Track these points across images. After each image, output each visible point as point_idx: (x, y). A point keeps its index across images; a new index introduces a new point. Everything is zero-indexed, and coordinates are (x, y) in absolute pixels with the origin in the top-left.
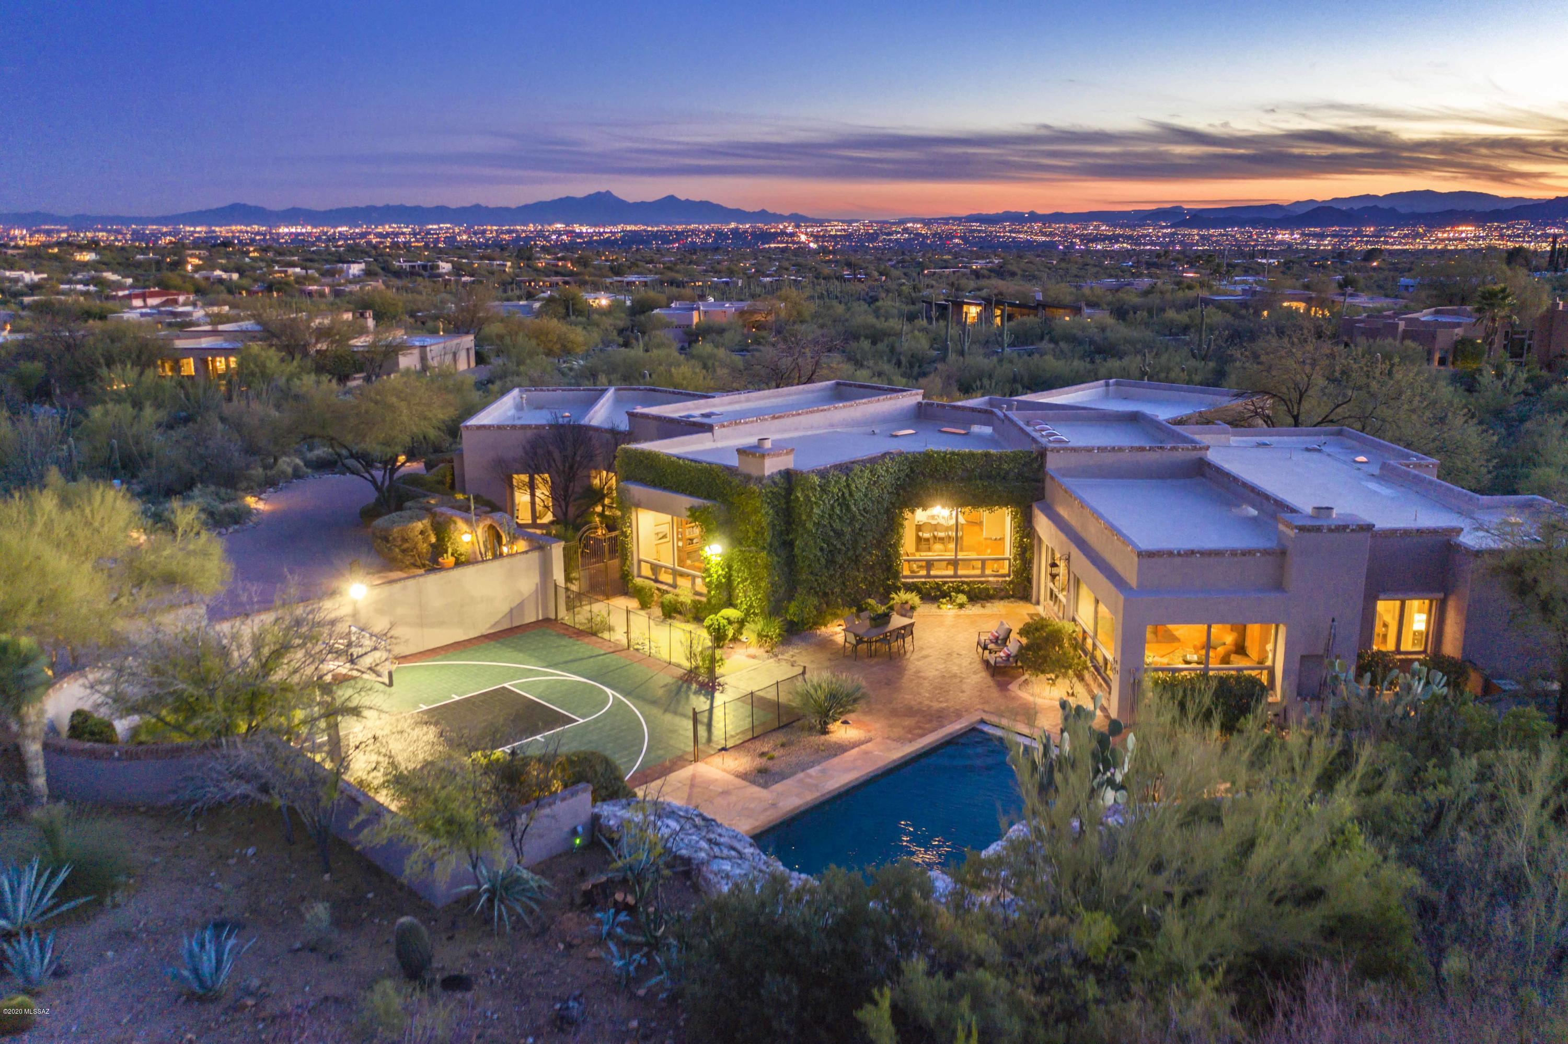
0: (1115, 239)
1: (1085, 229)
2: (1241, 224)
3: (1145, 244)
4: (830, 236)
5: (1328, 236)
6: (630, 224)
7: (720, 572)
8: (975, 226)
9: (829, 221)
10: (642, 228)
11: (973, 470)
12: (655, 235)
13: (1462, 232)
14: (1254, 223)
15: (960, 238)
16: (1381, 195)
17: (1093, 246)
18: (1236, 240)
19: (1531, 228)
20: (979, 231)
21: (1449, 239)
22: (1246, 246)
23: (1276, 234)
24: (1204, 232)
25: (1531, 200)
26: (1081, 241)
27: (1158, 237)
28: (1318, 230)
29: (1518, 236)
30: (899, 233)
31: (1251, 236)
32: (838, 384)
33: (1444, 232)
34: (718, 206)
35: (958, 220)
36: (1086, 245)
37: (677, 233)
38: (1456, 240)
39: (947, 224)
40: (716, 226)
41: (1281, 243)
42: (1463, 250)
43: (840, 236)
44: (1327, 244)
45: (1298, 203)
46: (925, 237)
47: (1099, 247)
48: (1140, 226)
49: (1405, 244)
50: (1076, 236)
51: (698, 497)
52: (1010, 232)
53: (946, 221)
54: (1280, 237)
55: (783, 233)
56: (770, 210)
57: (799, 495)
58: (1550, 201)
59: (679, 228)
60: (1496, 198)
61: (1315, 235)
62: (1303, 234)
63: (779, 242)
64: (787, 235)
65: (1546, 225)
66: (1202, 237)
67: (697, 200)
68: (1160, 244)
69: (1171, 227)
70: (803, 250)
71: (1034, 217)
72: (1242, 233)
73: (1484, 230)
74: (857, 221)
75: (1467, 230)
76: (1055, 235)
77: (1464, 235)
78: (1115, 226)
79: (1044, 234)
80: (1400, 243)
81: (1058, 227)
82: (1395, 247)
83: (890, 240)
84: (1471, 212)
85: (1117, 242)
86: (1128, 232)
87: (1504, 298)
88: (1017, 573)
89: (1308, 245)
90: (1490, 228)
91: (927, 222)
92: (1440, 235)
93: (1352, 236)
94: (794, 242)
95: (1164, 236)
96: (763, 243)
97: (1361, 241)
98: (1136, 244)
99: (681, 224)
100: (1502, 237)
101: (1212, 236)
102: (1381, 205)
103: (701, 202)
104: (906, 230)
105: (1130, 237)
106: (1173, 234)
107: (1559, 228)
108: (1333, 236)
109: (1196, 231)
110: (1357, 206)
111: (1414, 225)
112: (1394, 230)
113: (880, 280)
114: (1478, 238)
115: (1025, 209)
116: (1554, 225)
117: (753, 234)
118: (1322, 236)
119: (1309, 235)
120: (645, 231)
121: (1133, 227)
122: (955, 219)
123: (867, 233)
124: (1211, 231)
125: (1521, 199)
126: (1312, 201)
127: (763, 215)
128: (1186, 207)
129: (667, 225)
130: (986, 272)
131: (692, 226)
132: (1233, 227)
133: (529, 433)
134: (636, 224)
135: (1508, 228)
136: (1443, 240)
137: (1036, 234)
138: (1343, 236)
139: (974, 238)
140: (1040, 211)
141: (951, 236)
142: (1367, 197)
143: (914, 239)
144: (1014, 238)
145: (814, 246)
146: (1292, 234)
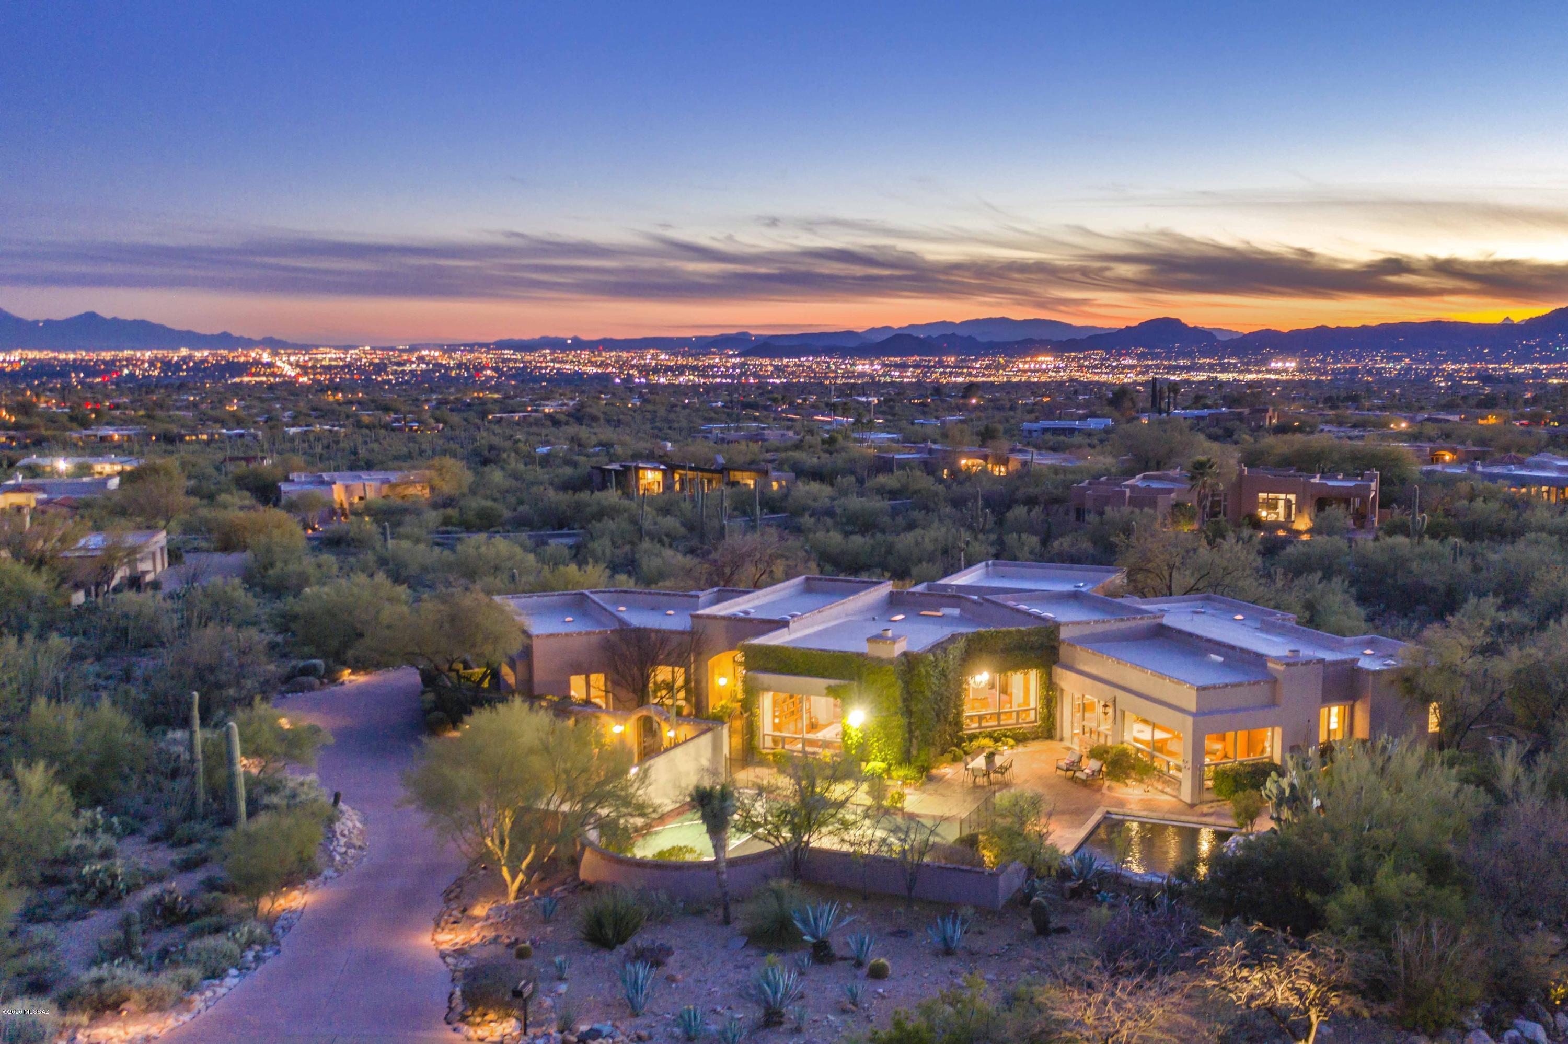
0: (681, 370)
1: (641, 358)
2: (816, 353)
3: (714, 377)
4: (322, 367)
5: (910, 366)
6: (31, 348)
7: (859, 735)
8: (508, 353)
9: (317, 347)
10: (51, 355)
12: (76, 366)
13: (1043, 362)
14: (830, 351)
15: (493, 369)
16: (958, 322)
17: (654, 379)
18: (813, 371)
19: (1108, 359)
20: (515, 361)
21: (1032, 371)
22: (827, 378)
23: (854, 364)
24: (777, 362)
25: (1102, 328)
26: (640, 372)
27: (727, 368)
28: (897, 359)
29: (1095, 367)
30: (413, 362)
31: (828, 367)
32: (808, 579)
33: (1025, 363)
34: (162, 327)
35: (487, 346)
36: (646, 377)
37: (105, 362)
38: (1038, 371)
39: (472, 351)
40: (160, 353)
41: (862, 375)
42: (1045, 383)
43: (336, 367)
44: (909, 376)
45: (873, 330)
46: (447, 368)
47: (662, 380)
48: (704, 355)
49: (990, 376)
50: (633, 367)
51: (833, 678)
52: (553, 361)
53: (471, 347)
54: (859, 368)
55: (257, 363)
56: (236, 333)
57: (920, 670)
58: (1121, 330)
59: (107, 355)
60: (1069, 326)
61: (897, 366)
62: (884, 365)
63: (253, 375)
64: (263, 365)
65: (1120, 355)
66: (776, 368)
68: (731, 376)
69: (739, 355)
70: (289, 385)
71: (579, 344)
72: (818, 363)
73: (1063, 360)
74: (355, 347)
75: (1046, 360)
76: (608, 365)
77: (1044, 366)
78: (675, 354)
79: (593, 364)
80: (984, 375)
81: (610, 356)
82: (980, 379)
83: (403, 372)
84: (1048, 341)
85: (682, 374)
86: (691, 361)
88: (1043, 720)
89: (892, 377)
90: (1068, 358)
91: (450, 349)
92: (1021, 366)
93: (935, 367)
94: (274, 375)
95: (734, 367)
96: (232, 376)
97: (944, 372)
98: (704, 376)
99: (108, 349)
100: (1081, 367)
101: (787, 366)
102: (959, 333)
103: (135, 322)
104: (421, 359)
105: (694, 368)
106: (742, 365)
107: (1132, 358)
108: (915, 367)
109: (766, 361)
110: (935, 334)
111: (994, 355)
112: (976, 360)
113: (437, 428)
114: (1057, 369)
115: (567, 334)
116: (1128, 354)
117: (217, 366)
118: (903, 367)
119: (890, 366)
120: (55, 358)
121: (695, 356)
122: (481, 345)
123: (371, 363)
124: (785, 361)
125: (1093, 328)
126: (887, 328)
127: (225, 340)
128: (752, 332)
129: (87, 350)
130: (563, 418)
131: (127, 353)
132: (808, 356)
134: (40, 349)
135: (1085, 358)
136: (1025, 371)
137: (585, 365)
138: (925, 367)
139: (510, 369)
140: (585, 337)
141: (480, 368)
142: (944, 323)
143: (434, 371)
144: (558, 369)
145: (303, 380)
146: (872, 364)
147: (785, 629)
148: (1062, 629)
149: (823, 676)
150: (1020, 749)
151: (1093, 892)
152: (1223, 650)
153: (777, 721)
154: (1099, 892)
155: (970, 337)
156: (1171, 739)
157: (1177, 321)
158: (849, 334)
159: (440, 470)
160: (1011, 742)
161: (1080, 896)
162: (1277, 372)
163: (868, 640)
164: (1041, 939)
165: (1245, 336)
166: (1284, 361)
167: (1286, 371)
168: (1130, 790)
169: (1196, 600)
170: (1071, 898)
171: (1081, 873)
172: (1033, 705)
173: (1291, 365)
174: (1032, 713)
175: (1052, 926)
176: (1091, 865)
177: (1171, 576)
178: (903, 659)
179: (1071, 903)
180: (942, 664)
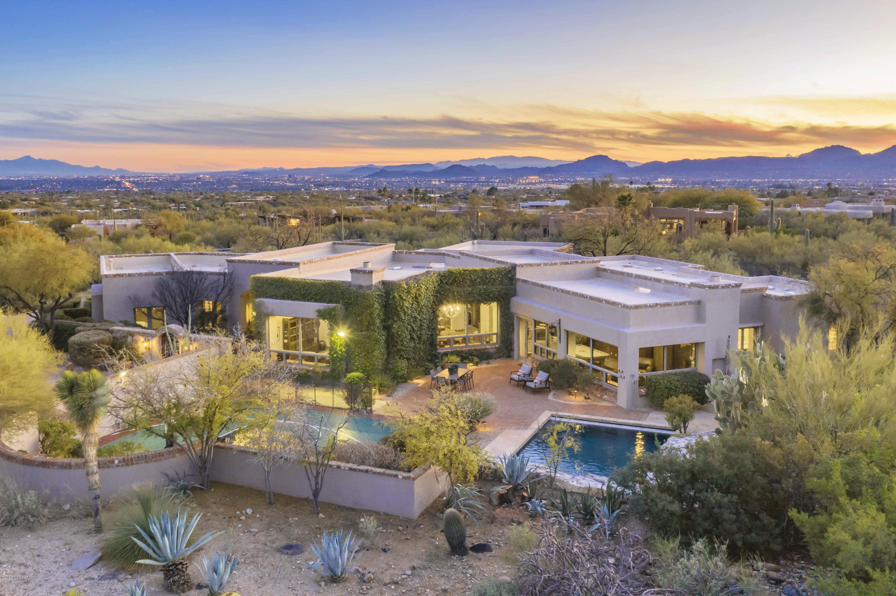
4: (146, 183)
5: (460, 182)
7: (344, 350)
8: (245, 177)
9: (147, 174)
11: (475, 280)
14: (417, 175)
15: (236, 184)
16: (487, 158)
17: (322, 189)
18: (408, 185)
19: (568, 177)
20: (248, 180)
21: (527, 184)
23: (431, 181)
24: (388, 180)
26: (315, 185)
27: (361, 183)
28: (454, 178)
29: (561, 181)
30: (194, 181)
31: (416, 183)
33: (523, 179)
36: (318, 188)
38: (530, 184)
39: (223, 176)
41: (434, 187)
42: (534, 190)
43: (154, 183)
44: (460, 186)
45: (441, 163)
47: (326, 189)
49: (504, 186)
50: (311, 183)
51: (324, 302)
52: (270, 180)
54: (433, 183)
57: (396, 295)
58: (575, 162)
60: (547, 160)
61: (453, 182)
62: (446, 181)
64: (115, 182)
65: (575, 175)
66: (388, 183)
67: (48, 159)
68: (363, 187)
72: (411, 181)
73: (544, 178)
74: (162, 174)
75: (534, 178)
77: (533, 181)
83: (188, 186)
84: (536, 169)
85: (337, 186)
86: (343, 180)
87: (630, 200)
88: (503, 343)
89: (450, 187)
90: (547, 177)
91: (212, 175)
92: (521, 181)
93: (474, 182)
94: (123, 187)
95: (365, 182)
96: (98, 190)
97: (480, 184)
100: (553, 182)
101: (394, 182)
102: (488, 164)
104: (199, 179)
105: (345, 183)
106: (370, 182)
107: (582, 177)
108: (464, 182)
109: (383, 179)
110: (474, 164)
111: (506, 176)
112: (496, 179)
114: (540, 183)
116: (579, 175)
118: (457, 182)
119: (450, 182)
122: (232, 173)
124: (393, 179)
125: (560, 161)
126: (449, 161)
128: (376, 164)
133: (151, 279)
135: (556, 177)
136: (523, 184)
137: (286, 182)
138: (468, 182)
140: (286, 168)
142: (479, 159)
144: (272, 184)
145: (135, 190)
146: (440, 181)
147: (296, 269)
148: (518, 269)
149: (316, 301)
150: (483, 366)
151: (523, 497)
152: (649, 283)
153: (286, 341)
154: (530, 499)
155: (493, 166)
156: (608, 357)
157: (607, 157)
158: (428, 165)
159: (167, 217)
160: (476, 359)
161: (509, 502)
162: (661, 183)
163: (352, 271)
164: (455, 560)
165: (644, 165)
166: (665, 178)
167: (666, 183)
168: (573, 398)
169: (624, 259)
170: (500, 504)
171: (511, 477)
172: (495, 331)
173: (669, 180)
174: (495, 337)
175: (469, 543)
176: (522, 469)
177: (605, 242)
178: (381, 287)
179: (498, 510)
180: (413, 291)
